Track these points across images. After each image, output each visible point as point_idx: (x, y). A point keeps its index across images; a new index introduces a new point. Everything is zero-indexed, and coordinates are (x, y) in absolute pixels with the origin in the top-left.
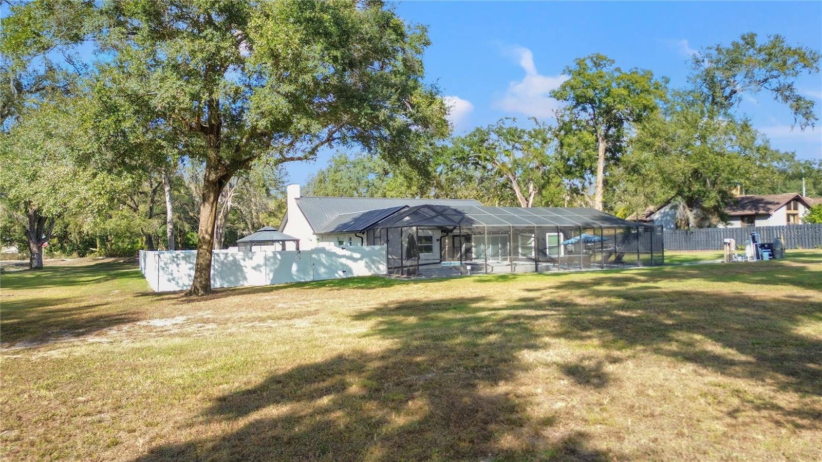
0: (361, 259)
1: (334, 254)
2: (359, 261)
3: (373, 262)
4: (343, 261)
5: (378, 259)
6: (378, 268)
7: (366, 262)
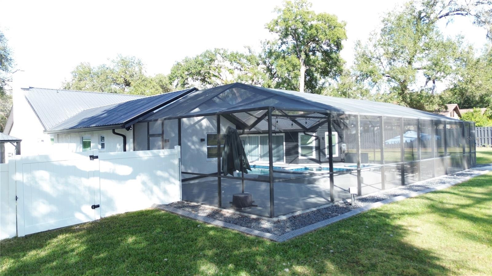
0: (133, 176)
1: (74, 171)
2: (130, 182)
3: (157, 180)
4: (94, 182)
5: (166, 175)
6: (165, 192)
7: (144, 183)
